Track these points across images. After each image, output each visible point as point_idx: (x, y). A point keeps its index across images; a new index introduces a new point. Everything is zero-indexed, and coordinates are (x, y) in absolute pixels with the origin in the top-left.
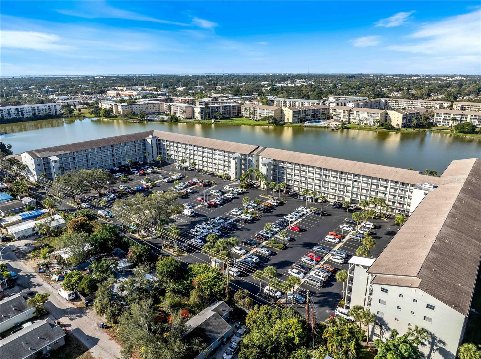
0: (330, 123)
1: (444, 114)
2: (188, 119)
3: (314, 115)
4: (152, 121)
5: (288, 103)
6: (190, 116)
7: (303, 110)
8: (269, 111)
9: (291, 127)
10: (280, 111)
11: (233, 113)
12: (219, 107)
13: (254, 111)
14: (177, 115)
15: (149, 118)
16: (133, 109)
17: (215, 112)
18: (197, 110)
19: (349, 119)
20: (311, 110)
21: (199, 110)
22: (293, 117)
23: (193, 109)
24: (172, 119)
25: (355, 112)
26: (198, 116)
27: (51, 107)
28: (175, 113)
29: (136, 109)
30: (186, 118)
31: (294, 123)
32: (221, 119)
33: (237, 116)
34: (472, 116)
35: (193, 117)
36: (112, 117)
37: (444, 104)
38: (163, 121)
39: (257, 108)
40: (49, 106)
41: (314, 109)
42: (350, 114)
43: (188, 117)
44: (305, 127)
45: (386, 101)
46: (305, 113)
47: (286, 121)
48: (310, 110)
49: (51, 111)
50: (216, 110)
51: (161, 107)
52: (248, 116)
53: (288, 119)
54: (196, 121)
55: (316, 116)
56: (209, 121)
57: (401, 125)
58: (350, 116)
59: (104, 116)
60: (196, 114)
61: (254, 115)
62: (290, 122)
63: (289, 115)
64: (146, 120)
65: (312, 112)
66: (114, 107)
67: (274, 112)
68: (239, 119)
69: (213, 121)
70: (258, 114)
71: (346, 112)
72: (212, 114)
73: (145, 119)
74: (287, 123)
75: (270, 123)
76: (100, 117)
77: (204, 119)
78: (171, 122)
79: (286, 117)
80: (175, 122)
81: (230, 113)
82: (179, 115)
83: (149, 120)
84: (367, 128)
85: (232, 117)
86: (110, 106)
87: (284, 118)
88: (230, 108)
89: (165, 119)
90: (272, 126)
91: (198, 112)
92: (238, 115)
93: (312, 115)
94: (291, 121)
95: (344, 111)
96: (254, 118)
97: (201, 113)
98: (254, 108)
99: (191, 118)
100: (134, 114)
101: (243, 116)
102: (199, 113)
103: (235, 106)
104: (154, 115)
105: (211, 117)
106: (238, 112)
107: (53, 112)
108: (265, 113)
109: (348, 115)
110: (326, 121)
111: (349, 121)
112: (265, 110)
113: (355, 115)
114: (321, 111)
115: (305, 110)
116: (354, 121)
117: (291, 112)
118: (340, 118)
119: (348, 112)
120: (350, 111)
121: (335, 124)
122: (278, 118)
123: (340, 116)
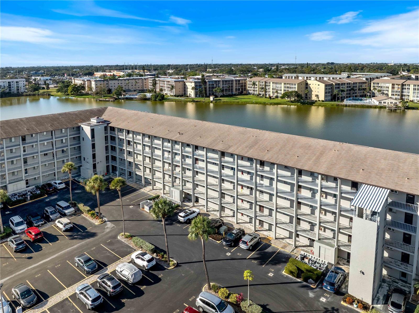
0: (383, 102)
2: (178, 96)
3: (350, 90)
4: (131, 99)
6: (181, 93)
7: (336, 84)
8: (288, 85)
9: (322, 106)
10: (304, 86)
11: (236, 89)
12: (218, 81)
13: (266, 86)
14: (164, 93)
15: (127, 96)
16: (110, 85)
17: (213, 88)
18: (190, 85)
19: (402, 96)
20: (346, 84)
21: (193, 85)
22: (326, 93)
23: (185, 84)
24: (156, 97)
25: (412, 87)
26: (191, 92)
27: (12, 83)
28: (161, 90)
29: (113, 85)
30: (175, 96)
31: (326, 101)
32: (221, 97)
33: (241, 94)
35: (184, 94)
36: (82, 95)
38: (145, 99)
39: (270, 83)
40: (9, 83)
41: (350, 83)
42: (403, 89)
43: (177, 95)
44: (346, 106)
46: (339, 88)
47: (314, 98)
48: (344, 84)
49: (12, 89)
50: (215, 86)
51: (144, 84)
52: (257, 93)
53: (317, 96)
54: (189, 100)
55: (352, 92)
56: (206, 99)
58: (402, 92)
59: (72, 94)
60: (188, 90)
61: (266, 92)
62: (320, 99)
63: (318, 90)
64: (123, 99)
65: (347, 87)
66: (86, 83)
67: (296, 86)
68: (245, 97)
69: (211, 98)
70: (271, 90)
71: (396, 86)
72: (209, 91)
73: (123, 97)
74: (316, 101)
75: (292, 102)
76: (68, 95)
77: (199, 96)
78: (156, 100)
79: (314, 93)
80: (160, 100)
81: (232, 89)
82: (167, 92)
83: (127, 99)
85: (235, 95)
86: (82, 82)
87: (311, 95)
88: (232, 84)
89: (148, 97)
90: (295, 105)
91: (191, 87)
92: (242, 92)
93: (347, 90)
94: (322, 98)
95: (393, 85)
96: (266, 95)
97: (195, 88)
98: (266, 82)
99: (182, 96)
100: (110, 91)
101: (249, 94)
102: (193, 88)
103: (239, 80)
104: (135, 93)
105: (208, 95)
106: (242, 89)
107: (14, 90)
108: (282, 88)
109: (400, 90)
110: (373, 99)
111: (402, 99)
112: (283, 84)
113: (411, 91)
114: (358, 85)
115: (339, 84)
116: (411, 98)
117: (322, 86)
118: (387, 95)
119: (400, 87)
120: (403, 85)
121: (389, 102)
122: (303, 94)
123: (385, 92)
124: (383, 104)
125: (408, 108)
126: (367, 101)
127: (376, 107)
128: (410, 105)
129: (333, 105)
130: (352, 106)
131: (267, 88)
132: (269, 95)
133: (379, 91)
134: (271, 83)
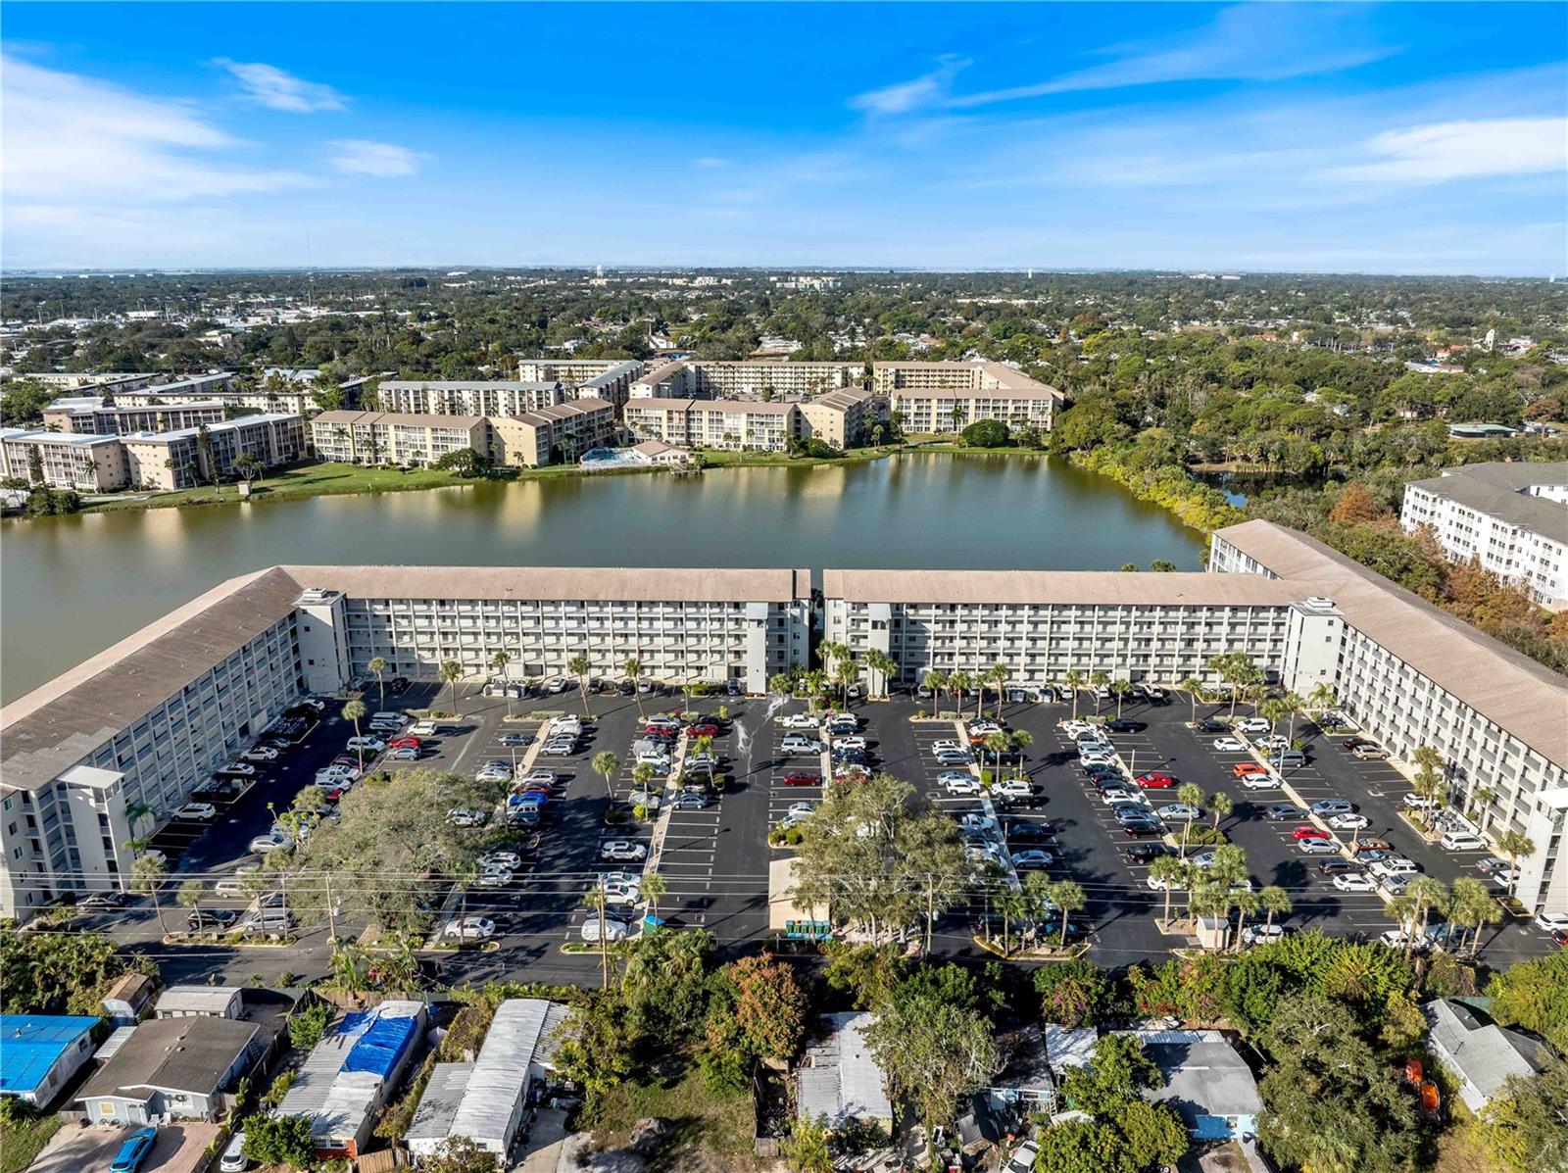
0: (658, 456)
1: (917, 400)
2: (114, 491)
5: (433, 399)
6: (117, 481)
7: (555, 423)
8: (445, 434)
9: (534, 480)
10: (483, 432)
11: (280, 448)
12: (231, 432)
13: (375, 435)
18: (151, 454)
19: (689, 435)
20: (573, 419)
21: (162, 453)
22: (538, 446)
23: (125, 452)
24: (52, 502)
25: (705, 416)
26: (158, 475)
30: (104, 491)
31: (542, 465)
33: (294, 462)
34: (977, 401)
35: (130, 482)
37: (851, 370)
38: (4, 514)
39: (386, 427)
41: (579, 416)
42: (689, 420)
43: (109, 486)
44: (589, 474)
45: (698, 368)
46: (561, 429)
47: (511, 460)
48: (570, 418)
50: (223, 445)
52: (348, 456)
53: (518, 455)
54: (152, 499)
56: (224, 490)
57: (841, 442)
58: (688, 428)
60: (145, 468)
61: (377, 451)
62: (526, 463)
63: (520, 441)
67: (468, 436)
69: (242, 488)
70: (393, 447)
71: (675, 415)
74: (517, 468)
75: (463, 475)
77: (196, 485)
78: (53, 513)
79: (509, 451)
81: (268, 452)
84: (755, 458)
85: (281, 466)
87: (503, 453)
88: (266, 434)
89: (11, 505)
90: (471, 484)
91: (155, 461)
94: (531, 459)
95: (670, 412)
96: (378, 460)
97: (173, 463)
98: (373, 426)
99: (122, 489)
101: (324, 459)
102: (164, 464)
103: (284, 423)
106: (295, 446)
109: (683, 423)
110: (635, 451)
111: (689, 443)
112: (428, 431)
113: (705, 424)
114: (596, 417)
115: (560, 421)
116: (706, 441)
117: (530, 431)
118: (659, 435)
119: (683, 416)
120: (688, 413)
121: (672, 457)
122: (482, 452)
123: (655, 429)
124: (659, 463)
125: (707, 466)
126: (627, 457)
127: (647, 470)
128: (709, 456)
129: (560, 475)
130: (601, 473)
131: (380, 441)
132: (388, 460)
133: (644, 428)
134: (391, 428)
